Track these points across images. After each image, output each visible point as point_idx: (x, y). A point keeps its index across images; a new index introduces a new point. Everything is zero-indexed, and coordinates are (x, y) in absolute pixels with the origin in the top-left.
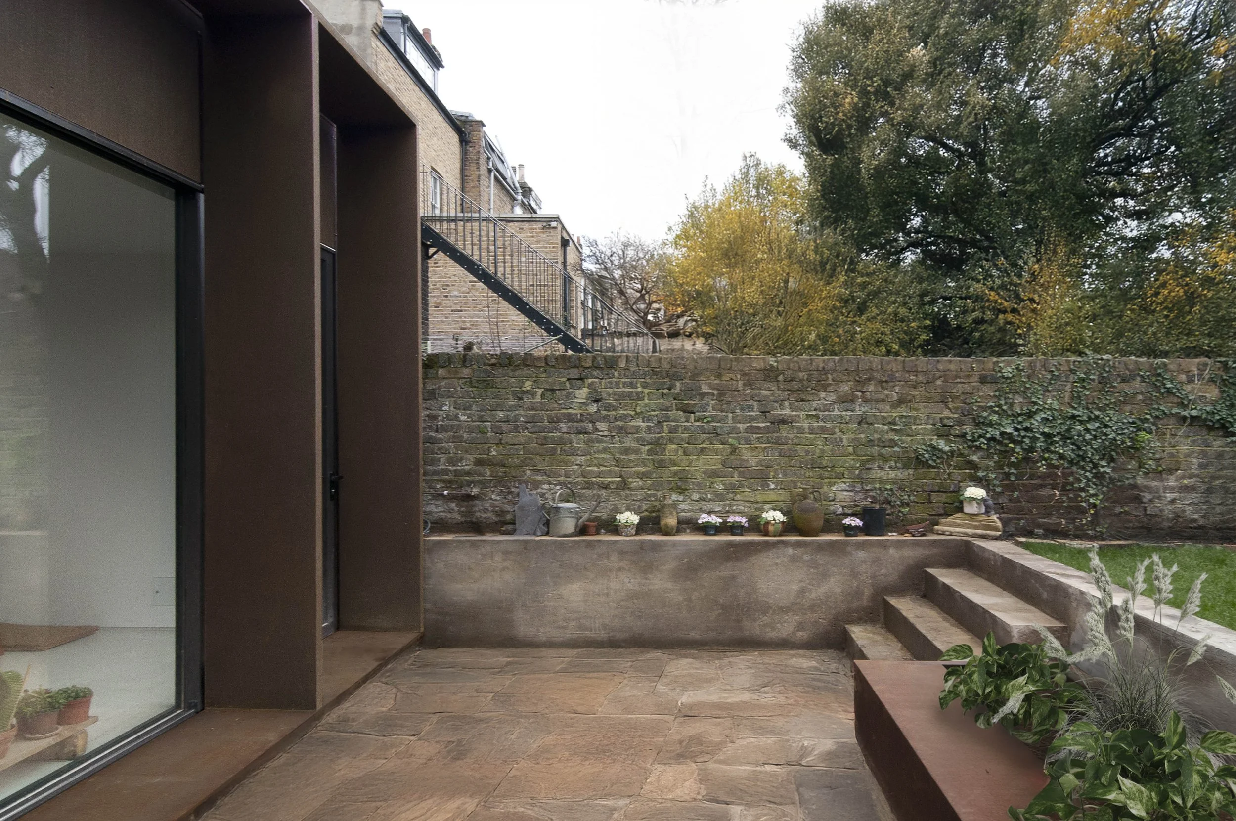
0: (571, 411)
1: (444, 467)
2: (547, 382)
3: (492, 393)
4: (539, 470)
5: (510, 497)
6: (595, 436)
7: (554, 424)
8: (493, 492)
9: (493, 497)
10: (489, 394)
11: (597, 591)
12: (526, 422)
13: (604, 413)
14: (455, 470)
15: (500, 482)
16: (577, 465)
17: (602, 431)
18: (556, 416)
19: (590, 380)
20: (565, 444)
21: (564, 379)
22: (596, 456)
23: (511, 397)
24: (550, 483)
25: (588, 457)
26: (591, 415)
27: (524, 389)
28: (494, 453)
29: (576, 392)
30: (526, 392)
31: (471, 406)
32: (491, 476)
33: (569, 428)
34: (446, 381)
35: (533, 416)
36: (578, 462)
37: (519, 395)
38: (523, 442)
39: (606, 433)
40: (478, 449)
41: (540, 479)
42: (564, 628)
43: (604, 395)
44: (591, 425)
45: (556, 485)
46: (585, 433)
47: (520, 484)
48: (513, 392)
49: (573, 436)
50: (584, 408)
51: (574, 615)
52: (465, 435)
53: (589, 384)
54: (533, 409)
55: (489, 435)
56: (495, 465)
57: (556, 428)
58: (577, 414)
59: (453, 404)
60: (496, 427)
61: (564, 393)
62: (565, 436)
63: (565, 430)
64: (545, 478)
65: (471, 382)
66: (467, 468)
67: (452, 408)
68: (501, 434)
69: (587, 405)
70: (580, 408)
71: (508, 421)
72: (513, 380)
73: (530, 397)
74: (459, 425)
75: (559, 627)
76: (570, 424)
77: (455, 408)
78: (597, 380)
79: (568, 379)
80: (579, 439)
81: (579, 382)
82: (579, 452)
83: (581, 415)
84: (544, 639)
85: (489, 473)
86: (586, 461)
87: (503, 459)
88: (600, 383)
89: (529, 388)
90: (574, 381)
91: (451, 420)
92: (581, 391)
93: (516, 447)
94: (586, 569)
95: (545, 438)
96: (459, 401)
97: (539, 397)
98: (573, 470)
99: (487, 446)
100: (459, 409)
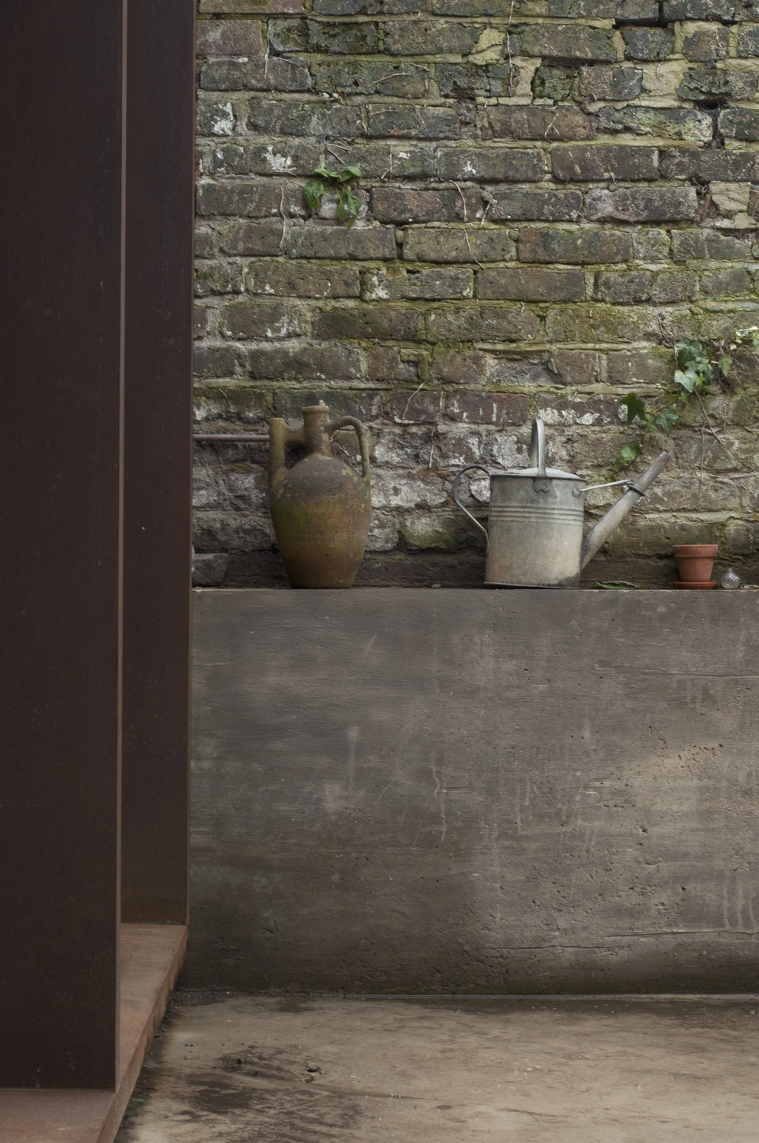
0: (627, 140)
1: (219, 343)
2: (553, 34)
3: (375, 72)
4: (525, 355)
5: (431, 453)
6: (706, 233)
7: (572, 188)
8: (378, 434)
9: (379, 452)
10: (364, 75)
11: (741, 777)
12: (482, 181)
13: (734, 146)
14: (255, 356)
15: (400, 399)
16: (649, 336)
17: (729, 215)
18: (582, 161)
19: (691, 28)
20: (609, 260)
21: (608, 23)
22: (710, 304)
23: (434, 88)
24: (562, 404)
25: (684, 309)
26: (694, 155)
27: (479, 59)
28: (381, 293)
29: (649, 70)
30: (486, 67)
31: (304, 118)
32: (372, 376)
33: (622, 202)
34: (225, 25)
35: (507, 158)
36: (653, 327)
37: (463, 82)
38: (473, 252)
39: (742, 222)
40: (328, 276)
41: (528, 386)
42: (634, 913)
43: (737, 84)
44: (692, 192)
45: (580, 409)
46: (674, 222)
47: (465, 405)
48: (443, 67)
49: (634, 233)
50: (672, 129)
51: (666, 868)
52: (286, 227)
53: (689, 42)
54: (507, 132)
55: (360, 225)
56: (390, 335)
57: (579, 203)
58: (647, 152)
59: (245, 111)
60: (386, 197)
61: (608, 73)
62: (608, 230)
63: (608, 208)
64: (546, 384)
65: (304, 32)
66: (293, 346)
67: (242, 126)
68: (400, 224)
69: (680, 120)
70: (659, 131)
71: (424, 176)
72: (442, 23)
73: (497, 86)
74: (266, 190)
75: (619, 911)
76: (622, 189)
77: (253, 126)
78: (714, 27)
79: (619, 24)
80: (656, 242)
81: (656, 34)
82: (655, 292)
83: (663, 153)
84: (568, 955)
85: (364, 366)
86: (679, 321)
87: (409, 316)
88: (725, 38)
89: (492, 56)
90: (639, 31)
91: (243, 172)
92: (663, 68)
93: (451, 271)
94: (708, 697)
95: (546, 237)
96: (269, 100)
97: (525, 87)
98: (636, 356)
99: (356, 267)
100: (265, 130)
